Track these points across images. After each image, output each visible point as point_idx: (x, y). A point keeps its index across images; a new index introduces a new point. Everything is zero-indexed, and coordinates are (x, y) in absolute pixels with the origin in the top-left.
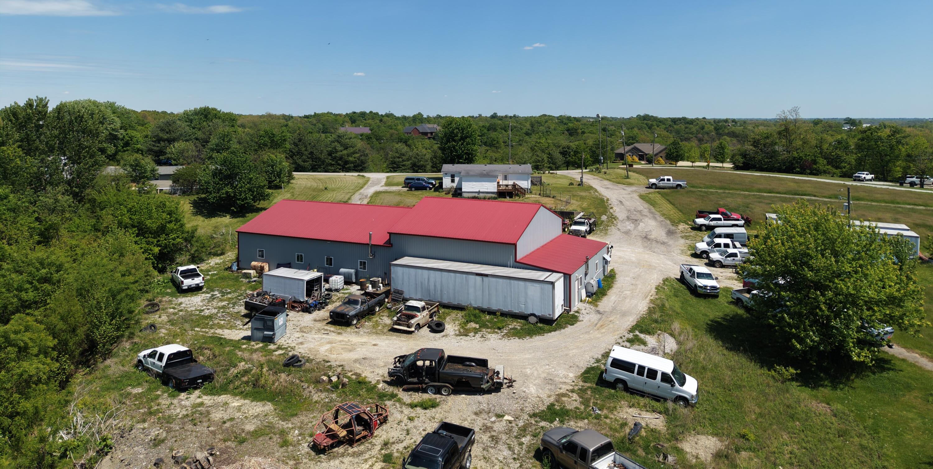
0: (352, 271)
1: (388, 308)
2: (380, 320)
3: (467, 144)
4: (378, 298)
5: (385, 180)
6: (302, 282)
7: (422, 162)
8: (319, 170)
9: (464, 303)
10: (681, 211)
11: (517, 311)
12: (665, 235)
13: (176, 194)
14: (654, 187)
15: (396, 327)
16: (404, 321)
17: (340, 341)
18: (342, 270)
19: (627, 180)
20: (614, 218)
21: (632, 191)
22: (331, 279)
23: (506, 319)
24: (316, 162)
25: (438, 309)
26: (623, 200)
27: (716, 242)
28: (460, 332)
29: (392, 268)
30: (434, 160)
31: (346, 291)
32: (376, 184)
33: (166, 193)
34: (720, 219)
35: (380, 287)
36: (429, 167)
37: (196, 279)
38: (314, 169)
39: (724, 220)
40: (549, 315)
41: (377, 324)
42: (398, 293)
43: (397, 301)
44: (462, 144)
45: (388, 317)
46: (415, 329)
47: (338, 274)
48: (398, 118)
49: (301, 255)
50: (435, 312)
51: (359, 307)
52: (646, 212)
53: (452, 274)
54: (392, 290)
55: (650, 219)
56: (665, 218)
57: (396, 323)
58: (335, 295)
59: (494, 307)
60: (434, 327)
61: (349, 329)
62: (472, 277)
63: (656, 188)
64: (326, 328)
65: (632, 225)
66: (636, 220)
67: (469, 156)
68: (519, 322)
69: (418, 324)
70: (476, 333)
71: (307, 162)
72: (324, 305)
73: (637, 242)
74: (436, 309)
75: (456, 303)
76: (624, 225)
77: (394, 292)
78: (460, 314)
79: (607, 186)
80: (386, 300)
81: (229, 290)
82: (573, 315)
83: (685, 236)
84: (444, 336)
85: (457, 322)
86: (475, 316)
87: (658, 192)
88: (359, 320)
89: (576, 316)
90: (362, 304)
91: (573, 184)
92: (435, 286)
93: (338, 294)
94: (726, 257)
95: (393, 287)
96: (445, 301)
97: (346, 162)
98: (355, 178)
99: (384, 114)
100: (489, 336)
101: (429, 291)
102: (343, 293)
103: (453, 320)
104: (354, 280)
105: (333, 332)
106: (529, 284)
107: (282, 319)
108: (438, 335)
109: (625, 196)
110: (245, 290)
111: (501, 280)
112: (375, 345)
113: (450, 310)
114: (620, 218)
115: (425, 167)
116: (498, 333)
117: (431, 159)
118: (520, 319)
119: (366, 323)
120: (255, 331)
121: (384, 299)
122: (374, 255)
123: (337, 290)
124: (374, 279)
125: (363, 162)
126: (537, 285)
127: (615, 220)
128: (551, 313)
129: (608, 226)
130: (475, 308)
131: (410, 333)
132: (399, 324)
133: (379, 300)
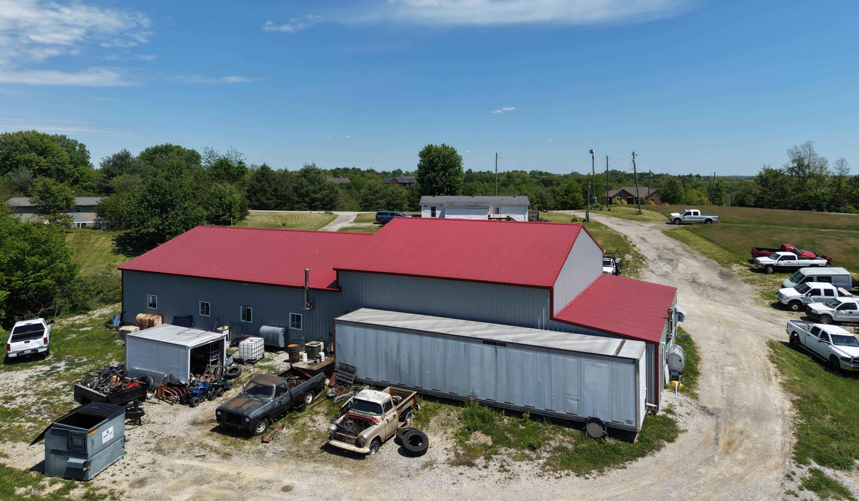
0: (279, 330)
1: (328, 398)
2: (310, 424)
3: (449, 175)
4: (313, 379)
5: (355, 217)
6: (183, 351)
7: (397, 201)
8: (285, 208)
9: (461, 393)
10: (725, 249)
11: (562, 412)
12: (719, 279)
13: (101, 229)
14: (677, 222)
15: (335, 443)
16: (350, 433)
17: (222, 477)
18: (265, 328)
19: (640, 216)
20: (641, 258)
21: (651, 228)
22: (242, 343)
23: (541, 425)
24: (281, 200)
25: (415, 402)
26: (645, 237)
27: (812, 288)
28: (457, 455)
29: (337, 327)
30: (412, 198)
31: (266, 364)
32: (344, 221)
33: (89, 228)
34: (793, 258)
35: (320, 358)
36: (406, 206)
37: (32, 341)
38: (277, 207)
39: (799, 259)
40: (629, 422)
41: (303, 432)
42: (347, 370)
43: (345, 384)
44: (443, 175)
45: (326, 415)
46: (371, 448)
47: (257, 334)
48: (379, 174)
49: (207, 304)
50: (409, 408)
51: (271, 399)
52: (679, 250)
53: (440, 340)
54: (338, 365)
55: (689, 258)
56: (708, 257)
57: (334, 436)
58: (246, 370)
59: (518, 403)
60: (408, 445)
61: (248, 445)
62: (476, 347)
63: (680, 224)
64: (208, 441)
65: (668, 266)
66: (671, 260)
67: (451, 189)
68: (569, 434)
69: (378, 438)
70: (488, 458)
71: (271, 199)
72: (220, 389)
73: (685, 287)
74: (411, 403)
75: (447, 392)
76: (657, 265)
77: (340, 369)
78: (455, 413)
79: (618, 223)
80: (327, 382)
81: (85, 360)
82: (663, 417)
83: (749, 280)
84: (425, 466)
85: (450, 430)
86: (482, 417)
87: (684, 228)
88: (270, 423)
89: (671, 420)
90: (277, 395)
91: (577, 221)
92: (410, 360)
93: (251, 368)
94: (839, 309)
95: (339, 359)
96: (428, 387)
97: (314, 200)
98: (321, 215)
99: (365, 170)
100: (516, 466)
101: (399, 368)
102: (260, 367)
103: (443, 425)
104: (282, 345)
105: (217, 452)
106: (586, 362)
107: (111, 429)
108: (416, 462)
109: (645, 232)
110: (110, 360)
111: (530, 354)
112: (287, 489)
113: (437, 404)
114: (649, 257)
115: (401, 205)
116: (532, 460)
117: (408, 197)
118: (569, 427)
119: (285, 430)
120: (53, 456)
121: (323, 380)
122: (313, 305)
123: (252, 362)
124: (313, 343)
125: (332, 200)
126: (604, 366)
127: (644, 260)
128: (632, 419)
129: (637, 268)
130: (482, 404)
131: (361, 456)
132: (341, 439)
133: (313, 384)
